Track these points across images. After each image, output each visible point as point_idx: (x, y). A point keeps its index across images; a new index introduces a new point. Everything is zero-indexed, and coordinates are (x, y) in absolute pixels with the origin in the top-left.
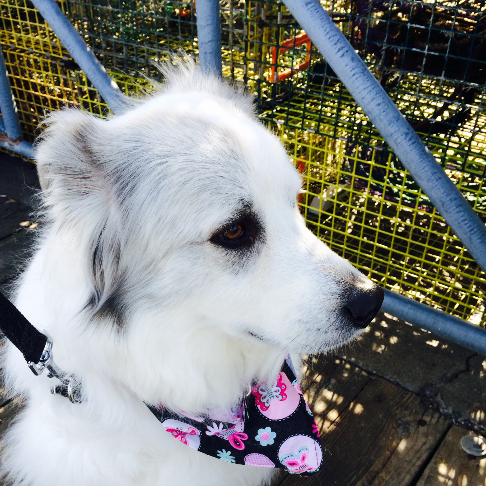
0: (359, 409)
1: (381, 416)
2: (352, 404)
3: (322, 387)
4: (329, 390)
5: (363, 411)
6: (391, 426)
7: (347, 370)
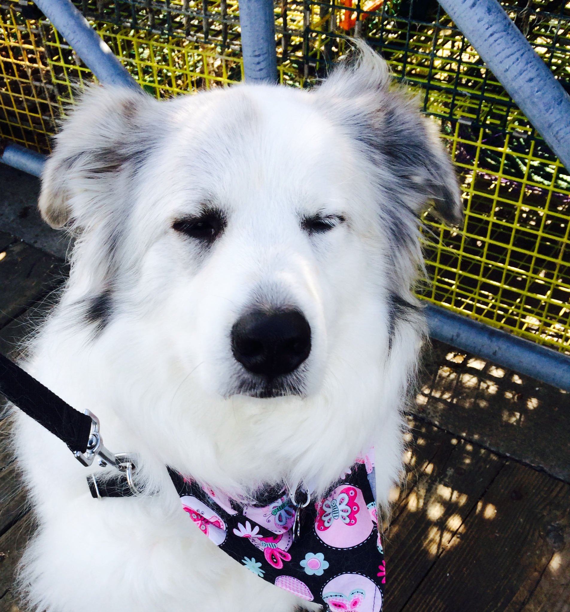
0: (490, 512)
1: (521, 520)
2: (480, 505)
3: (436, 481)
4: (446, 485)
5: (497, 513)
6: (537, 534)
7: (468, 453)
